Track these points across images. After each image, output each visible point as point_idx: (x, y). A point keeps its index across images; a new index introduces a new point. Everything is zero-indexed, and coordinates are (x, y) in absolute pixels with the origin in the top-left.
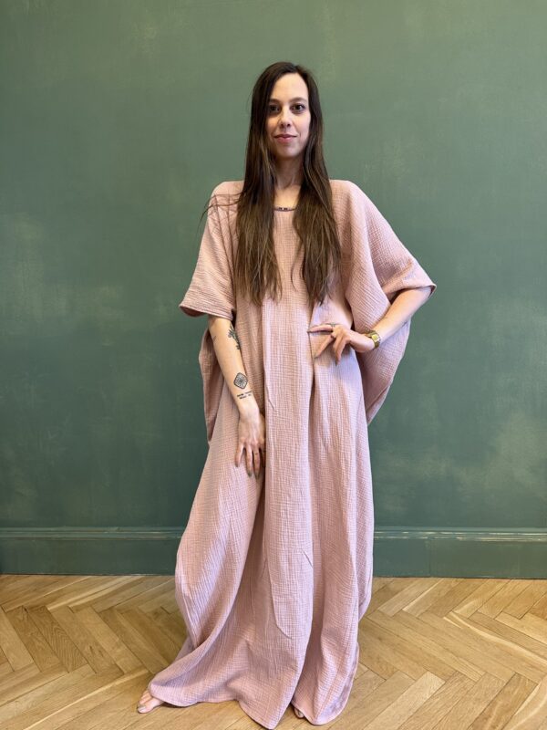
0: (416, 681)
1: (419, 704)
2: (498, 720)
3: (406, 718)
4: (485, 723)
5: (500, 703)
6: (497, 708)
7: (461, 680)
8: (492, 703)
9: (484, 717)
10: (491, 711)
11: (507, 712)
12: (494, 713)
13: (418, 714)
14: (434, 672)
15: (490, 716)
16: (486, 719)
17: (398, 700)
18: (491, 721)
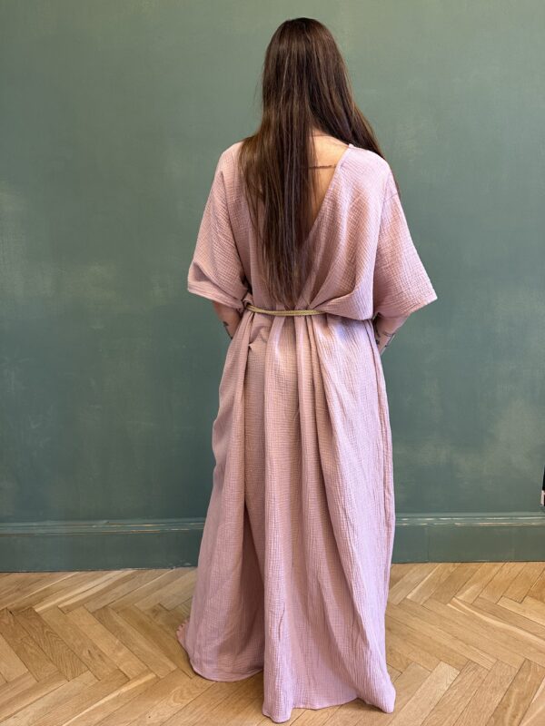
0: (431, 672)
1: (439, 696)
2: (517, 709)
3: (428, 712)
4: (506, 713)
5: (516, 690)
6: (514, 696)
7: (475, 669)
8: (509, 692)
9: (503, 706)
10: (508, 699)
11: (524, 699)
12: (512, 701)
13: (439, 706)
14: (448, 662)
15: (509, 706)
16: (506, 708)
17: (418, 693)
18: (510, 710)
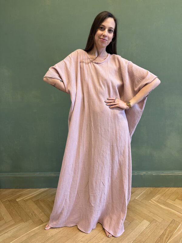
0: (141, 223)
1: (142, 231)
2: (168, 236)
3: (138, 235)
4: (164, 237)
5: (169, 229)
6: (167, 231)
7: (156, 222)
8: (166, 230)
9: (163, 234)
10: (166, 232)
11: (171, 232)
12: (167, 233)
13: (142, 234)
14: (147, 220)
15: (165, 234)
16: (164, 235)
17: (135, 230)
18: (166, 236)
